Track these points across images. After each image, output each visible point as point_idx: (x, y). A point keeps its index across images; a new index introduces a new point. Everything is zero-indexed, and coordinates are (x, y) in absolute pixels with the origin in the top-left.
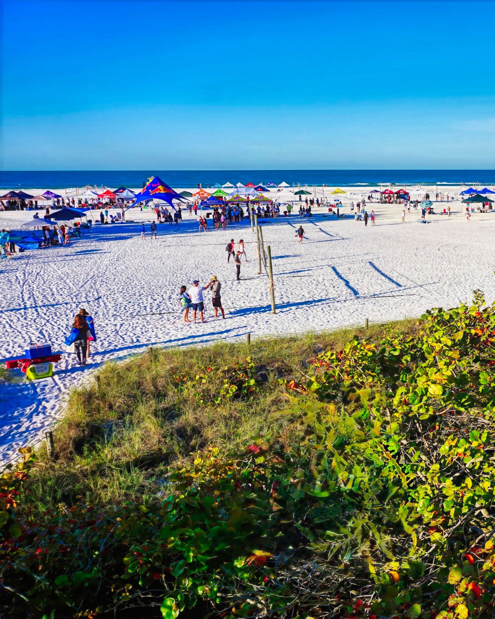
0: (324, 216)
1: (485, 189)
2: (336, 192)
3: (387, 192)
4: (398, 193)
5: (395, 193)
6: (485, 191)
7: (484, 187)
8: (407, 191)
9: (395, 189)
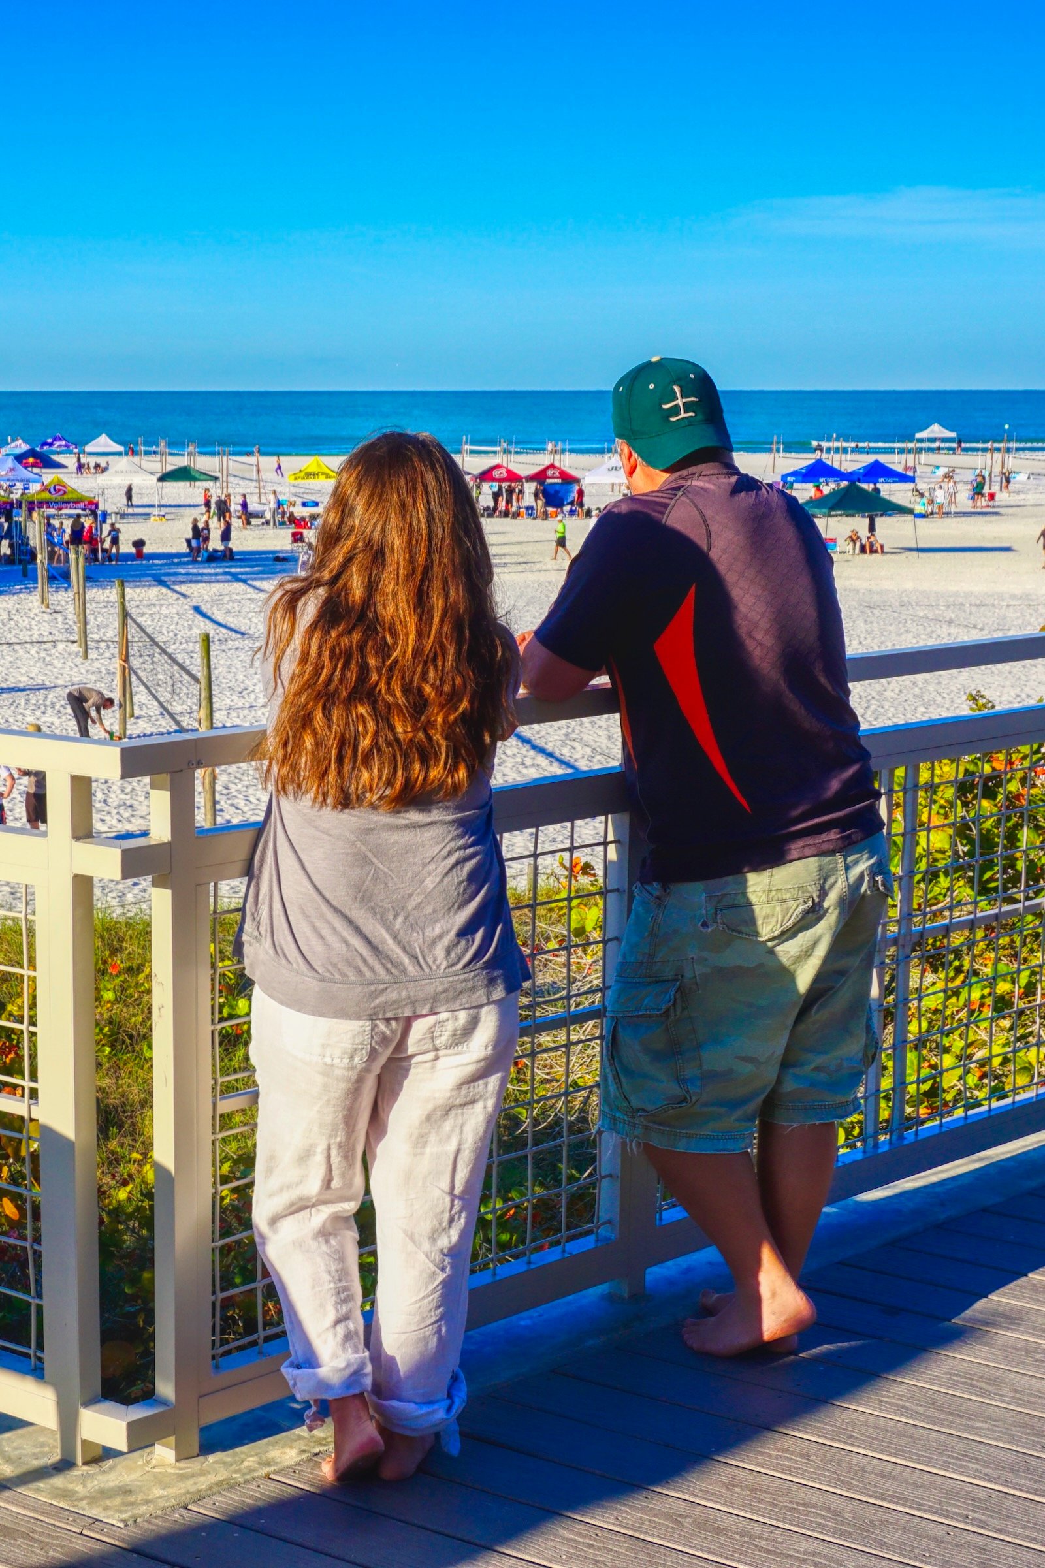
0: (277, 559)
1: (877, 463)
2: (310, 475)
3: (496, 474)
4: (539, 477)
5: (531, 478)
6: (877, 471)
7: (870, 459)
8: (573, 472)
9: (526, 464)
